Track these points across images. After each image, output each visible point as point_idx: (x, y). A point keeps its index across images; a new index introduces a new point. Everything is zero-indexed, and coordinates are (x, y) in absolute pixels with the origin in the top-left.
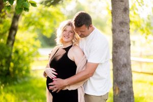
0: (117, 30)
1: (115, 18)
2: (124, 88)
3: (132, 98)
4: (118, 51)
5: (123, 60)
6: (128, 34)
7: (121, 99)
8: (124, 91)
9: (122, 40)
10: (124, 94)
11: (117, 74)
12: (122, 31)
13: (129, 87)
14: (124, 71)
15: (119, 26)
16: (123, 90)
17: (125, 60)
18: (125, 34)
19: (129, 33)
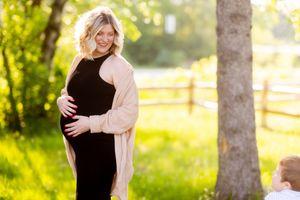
0: (226, 30)
1: (222, 5)
2: (238, 141)
3: (253, 160)
4: (228, 70)
5: (237, 88)
6: (247, 38)
7: (232, 163)
8: (238, 148)
9: (234, 48)
10: (238, 152)
11: (225, 115)
12: (236, 32)
13: (247, 139)
14: (238, 109)
15: (229, 21)
16: (236, 145)
17: (241, 88)
18: (240, 37)
19: (248, 35)
